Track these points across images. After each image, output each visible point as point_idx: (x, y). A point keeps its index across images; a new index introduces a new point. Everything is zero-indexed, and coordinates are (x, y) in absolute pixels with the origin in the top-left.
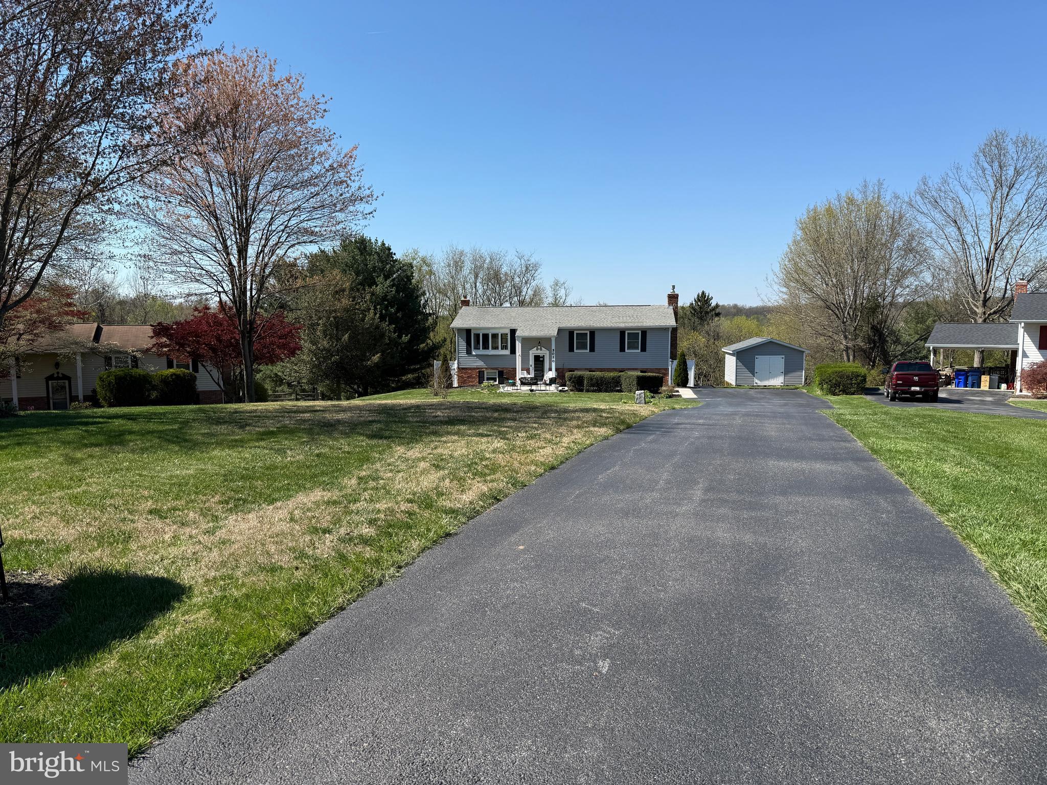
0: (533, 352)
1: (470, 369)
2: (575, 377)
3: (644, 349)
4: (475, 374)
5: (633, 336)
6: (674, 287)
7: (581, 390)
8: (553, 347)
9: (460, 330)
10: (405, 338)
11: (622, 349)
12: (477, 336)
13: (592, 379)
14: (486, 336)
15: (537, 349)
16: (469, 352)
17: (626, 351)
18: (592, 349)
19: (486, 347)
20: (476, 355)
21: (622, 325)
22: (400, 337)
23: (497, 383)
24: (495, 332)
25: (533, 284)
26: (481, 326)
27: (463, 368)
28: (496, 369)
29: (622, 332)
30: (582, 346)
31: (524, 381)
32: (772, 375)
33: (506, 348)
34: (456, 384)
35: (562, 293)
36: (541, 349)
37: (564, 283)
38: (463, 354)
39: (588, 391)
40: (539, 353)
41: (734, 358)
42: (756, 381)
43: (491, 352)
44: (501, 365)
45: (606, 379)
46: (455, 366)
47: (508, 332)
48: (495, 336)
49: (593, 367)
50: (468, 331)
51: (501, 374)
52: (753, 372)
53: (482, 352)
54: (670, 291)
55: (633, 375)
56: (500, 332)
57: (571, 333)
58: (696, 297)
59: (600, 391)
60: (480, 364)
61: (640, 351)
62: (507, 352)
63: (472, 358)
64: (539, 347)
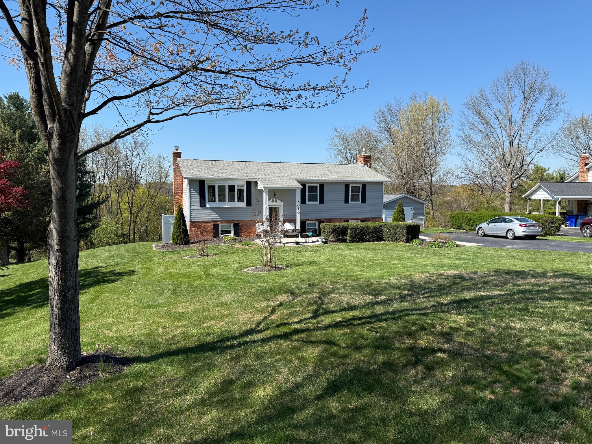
1: (203, 222)
2: (339, 228)
3: (364, 201)
4: (210, 227)
7: (344, 241)
8: (299, 199)
9: (192, 182)
11: (347, 201)
12: (212, 187)
13: (356, 230)
14: (222, 188)
15: (273, 201)
16: (202, 204)
18: (322, 201)
19: (222, 199)
20: (212, 208)
21: (347, 179)
24: (231, 183)
26: (216, 177)
27: (195, 222)
28: (231, 221)
29: (347, 186)
30: (313, 198)
33: (242, 201)
36: (276, 201)
38: (197, 206)
39: (352, 241)
40: (274, 205)
43: (227, 204)
44: (237, 218)
45: (368, 228)
47: (244, 183)
48: (231, 188)
49: (323, 218)
50: (202, 182)
51: (236, 226)
53: (217, 204)
56: (237, 184)
57: (304, 185)
59: (362, 240)
60: (214, 217)
61: (360, 202)
62: (243, 204)
63: (206, 211)
64: (274, 199)
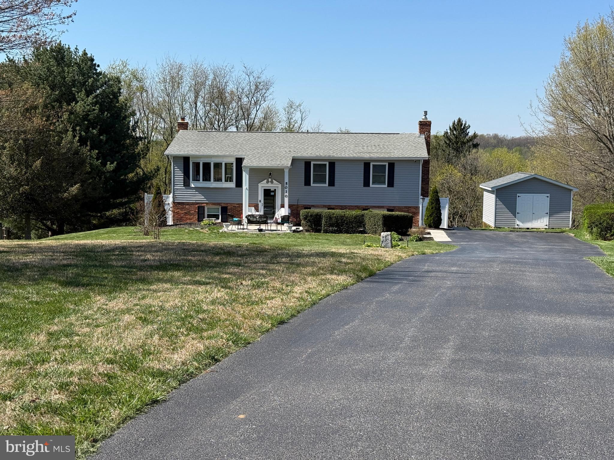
0: (263, 185)
1: (188, 204)
2: (311, 216)
3: (391, 184)
4: (194, 210)
5: (379, 168)
6: (426, 113)
7: (318, 231)
8: (286, 180)
9: (176, 158)
10: (110, 167)
11: (366, 183)
12: (197, 165)
13: (331, 218)
14: (207, 166)
15: (268, 182)
16: (186, 184)
17: (371, 185)
18: (332, 183)
19: (207, 178)
20: (196, 188)
21: (366, 156)
22: (104, 164)
23: (220, 221)
24: (218, 160)
25: (264, 105)
26: (201, 154)
27: (179, 203)
28: (218, 204)
29: (367, 164)
30: (320, 179)
31: (251, 219)
32: (535, 217)
33: (231, 180)
34: (170, 222)
35: (297, 116)
36: (272, 182)
37: (300, 105)
38: (180, 185)
39: (326, 232)
40: (270, 186)
41: (493, 196)
42: (518, 222)
43: (213, 184)
44: (225, 200)
45: (347, 218)
46: (169, 200)
47: (233, 161)
48: (218, 166)
49: (332, 204)
50: (186, 160)
51: (224, 210)
52: (513, 211)
53: (202, 184)
54: (422, 118)
55: (378, 215)
56: (224, 161)
57: (307, 163)
58: (451, 125)
59: (339, 231)
60: (200, 198)
61: (386, 186)
62: (232, 185)
63: (190, 192)
64: (270, 180)
